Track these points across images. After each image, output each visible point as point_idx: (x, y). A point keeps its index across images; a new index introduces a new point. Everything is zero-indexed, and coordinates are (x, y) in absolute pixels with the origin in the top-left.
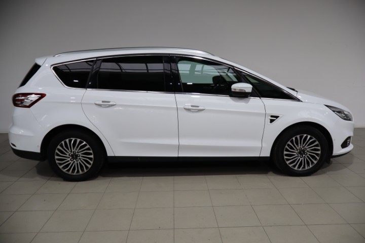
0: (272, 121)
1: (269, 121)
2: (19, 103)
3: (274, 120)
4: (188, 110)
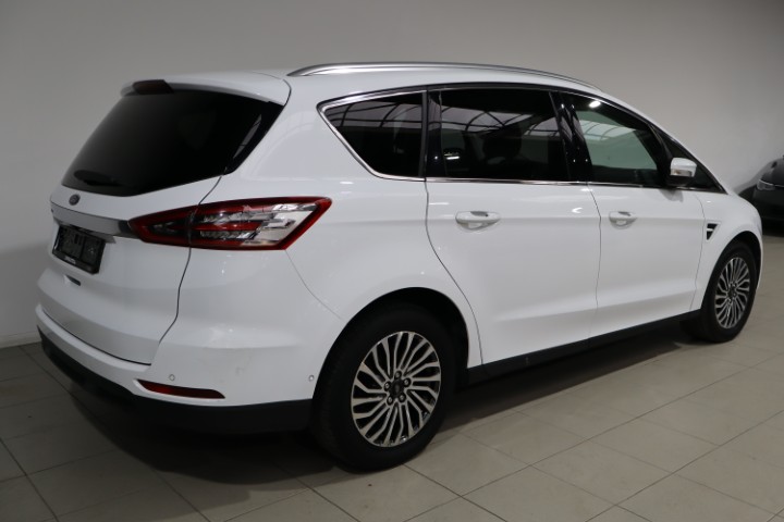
1: (706, 235)
2: (245, 236)
3: (711, 233)
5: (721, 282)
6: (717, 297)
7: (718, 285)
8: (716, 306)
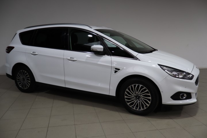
0: (116, 72)
1: (114, 72)
3: (117, 71)
4: (69, 60)
5: (127, 92)
6: (126, 97)
7: (126, 93)
8: (126, 100)
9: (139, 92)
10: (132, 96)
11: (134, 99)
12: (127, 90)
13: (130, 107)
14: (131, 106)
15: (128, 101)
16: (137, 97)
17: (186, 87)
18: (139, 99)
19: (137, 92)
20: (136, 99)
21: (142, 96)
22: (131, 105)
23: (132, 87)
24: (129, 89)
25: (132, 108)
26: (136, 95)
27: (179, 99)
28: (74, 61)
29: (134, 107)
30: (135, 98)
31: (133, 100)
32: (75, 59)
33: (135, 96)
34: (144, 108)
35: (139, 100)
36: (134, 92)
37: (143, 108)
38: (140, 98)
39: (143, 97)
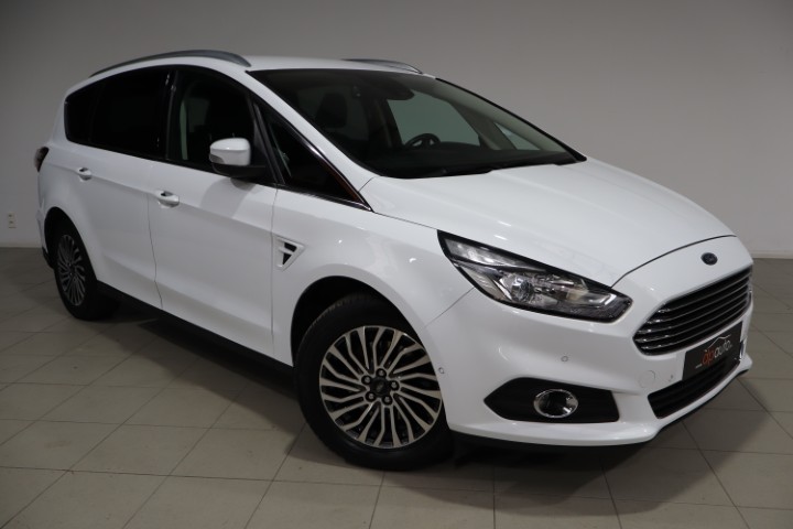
5: (332, 360)
6: (323, 382)
7: (325, 363)
8: (325, 397)
9: (387, 366)
10: (354, 381)
11: (363, 395)
12: (333, 350)
13: (341, 431)
14: (345, 428)
15: (332, 403)
16: (380, 388)
17: (565, 359)
18: (384, 393)
19: (379, 364)
20: (371, 396)
21: (404, 382)
22: (346, 423)
23: (355, 338)
24: (342, 348)
25: (349, 434)
26: (373, 376)
27: (530, 416)
28: (173, 205)
29: (360, 433)
30: (368, 389)
31: (360, 400)
32: (174, 199)
33: (367, 380)
34: (407, 437)
35: (387, 399)
36: (364, 364)
37: (403, 437)
38: (392, 393)
39: (404, 390)
